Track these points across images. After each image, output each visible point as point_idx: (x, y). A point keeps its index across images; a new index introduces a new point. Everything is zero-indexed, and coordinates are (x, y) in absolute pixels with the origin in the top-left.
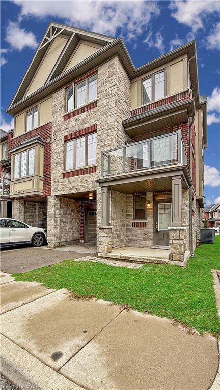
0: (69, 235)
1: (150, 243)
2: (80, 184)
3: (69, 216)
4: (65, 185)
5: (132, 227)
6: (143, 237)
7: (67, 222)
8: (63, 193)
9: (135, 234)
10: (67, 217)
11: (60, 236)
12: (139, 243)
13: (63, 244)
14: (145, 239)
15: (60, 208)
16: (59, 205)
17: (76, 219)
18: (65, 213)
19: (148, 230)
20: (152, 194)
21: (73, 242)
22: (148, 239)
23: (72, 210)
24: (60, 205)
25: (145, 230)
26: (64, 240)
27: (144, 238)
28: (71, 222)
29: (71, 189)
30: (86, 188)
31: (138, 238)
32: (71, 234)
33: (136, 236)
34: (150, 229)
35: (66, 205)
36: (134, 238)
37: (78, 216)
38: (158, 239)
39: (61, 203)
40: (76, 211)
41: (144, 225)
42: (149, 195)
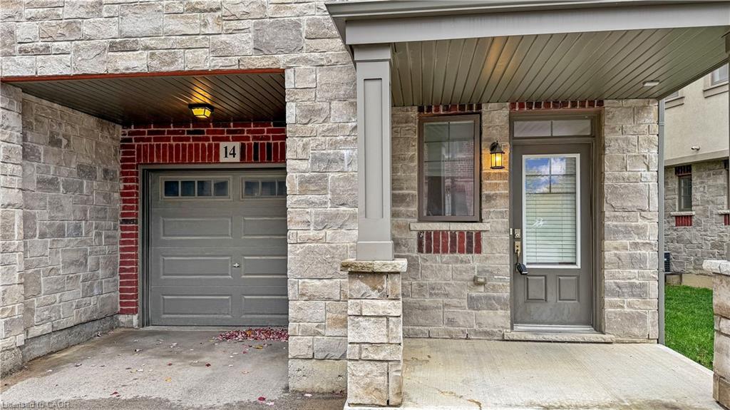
0: (67, 296)
1: (499, 318)
2: (175, 25)
3: (67, 201)
4: (72, 25)
5: (415, 254)
6: (466, 292)
7: (60, 232)
8: (53, 67)
9: (432, 280)
10: (56, 206)
11: (28, 310)
12: (451, 322)
13: (39, 348)
14: (473, 303)
15: (25, 157)
16: (17, 134)
17: (100, 213)
18: (47, 184)
19: (490, 265)
20: (506, 112)
21: (88, 329)
22: (490, 303)
23: (80, 167)
24: (24, 138)
25: (474, 262)
26: (47, 327)
27: (471, 299)
28: (78, 228)
29: (113, 47)
30: (217, 52)
31: (441, 300)
32: (79, 290)
33: (433, 291)
34: (495, 258)
35: (55, 142)
36: (428, 301)
37: (107, 197)
38: (521, 298)
39: (27, 126)
40: (100, 173)
41: (473, 244)
42: (496, 117)
